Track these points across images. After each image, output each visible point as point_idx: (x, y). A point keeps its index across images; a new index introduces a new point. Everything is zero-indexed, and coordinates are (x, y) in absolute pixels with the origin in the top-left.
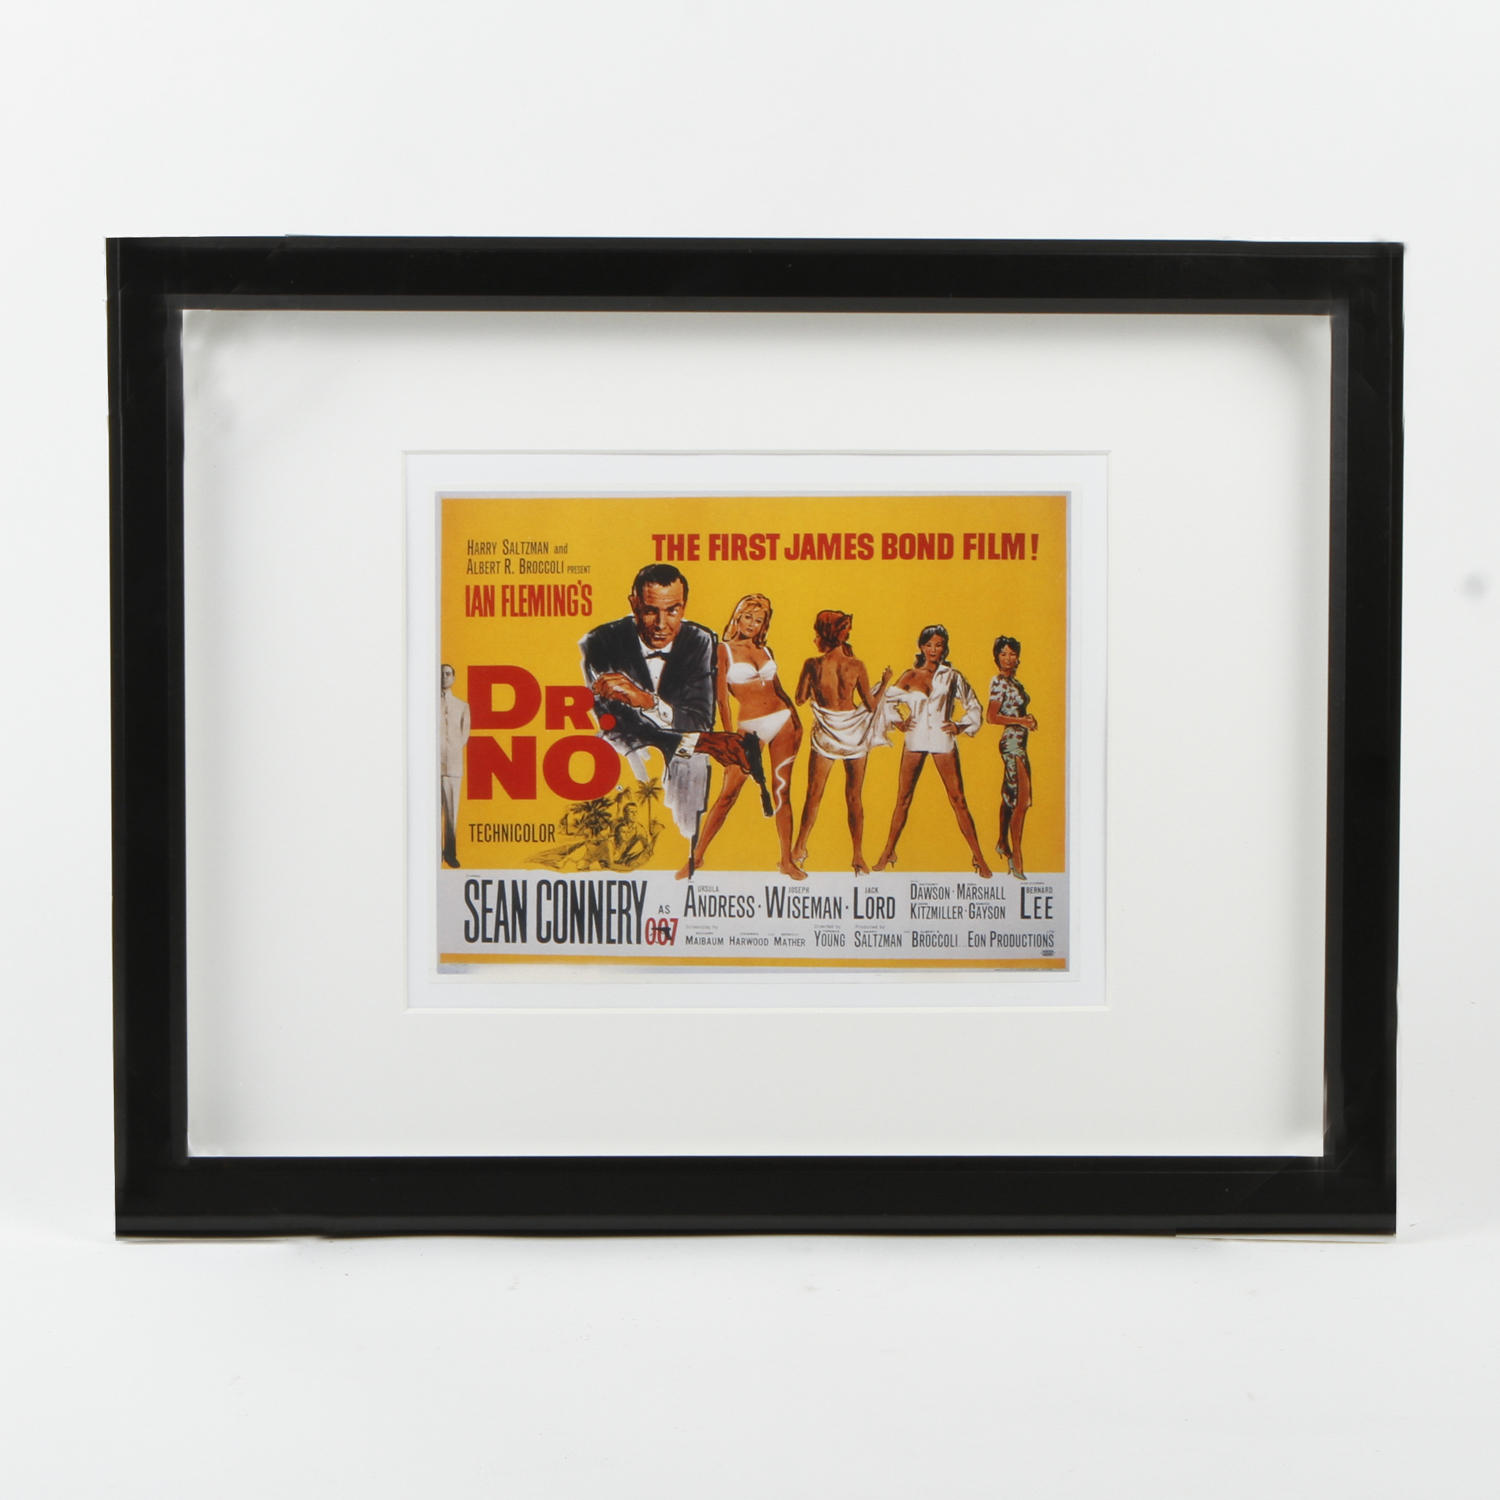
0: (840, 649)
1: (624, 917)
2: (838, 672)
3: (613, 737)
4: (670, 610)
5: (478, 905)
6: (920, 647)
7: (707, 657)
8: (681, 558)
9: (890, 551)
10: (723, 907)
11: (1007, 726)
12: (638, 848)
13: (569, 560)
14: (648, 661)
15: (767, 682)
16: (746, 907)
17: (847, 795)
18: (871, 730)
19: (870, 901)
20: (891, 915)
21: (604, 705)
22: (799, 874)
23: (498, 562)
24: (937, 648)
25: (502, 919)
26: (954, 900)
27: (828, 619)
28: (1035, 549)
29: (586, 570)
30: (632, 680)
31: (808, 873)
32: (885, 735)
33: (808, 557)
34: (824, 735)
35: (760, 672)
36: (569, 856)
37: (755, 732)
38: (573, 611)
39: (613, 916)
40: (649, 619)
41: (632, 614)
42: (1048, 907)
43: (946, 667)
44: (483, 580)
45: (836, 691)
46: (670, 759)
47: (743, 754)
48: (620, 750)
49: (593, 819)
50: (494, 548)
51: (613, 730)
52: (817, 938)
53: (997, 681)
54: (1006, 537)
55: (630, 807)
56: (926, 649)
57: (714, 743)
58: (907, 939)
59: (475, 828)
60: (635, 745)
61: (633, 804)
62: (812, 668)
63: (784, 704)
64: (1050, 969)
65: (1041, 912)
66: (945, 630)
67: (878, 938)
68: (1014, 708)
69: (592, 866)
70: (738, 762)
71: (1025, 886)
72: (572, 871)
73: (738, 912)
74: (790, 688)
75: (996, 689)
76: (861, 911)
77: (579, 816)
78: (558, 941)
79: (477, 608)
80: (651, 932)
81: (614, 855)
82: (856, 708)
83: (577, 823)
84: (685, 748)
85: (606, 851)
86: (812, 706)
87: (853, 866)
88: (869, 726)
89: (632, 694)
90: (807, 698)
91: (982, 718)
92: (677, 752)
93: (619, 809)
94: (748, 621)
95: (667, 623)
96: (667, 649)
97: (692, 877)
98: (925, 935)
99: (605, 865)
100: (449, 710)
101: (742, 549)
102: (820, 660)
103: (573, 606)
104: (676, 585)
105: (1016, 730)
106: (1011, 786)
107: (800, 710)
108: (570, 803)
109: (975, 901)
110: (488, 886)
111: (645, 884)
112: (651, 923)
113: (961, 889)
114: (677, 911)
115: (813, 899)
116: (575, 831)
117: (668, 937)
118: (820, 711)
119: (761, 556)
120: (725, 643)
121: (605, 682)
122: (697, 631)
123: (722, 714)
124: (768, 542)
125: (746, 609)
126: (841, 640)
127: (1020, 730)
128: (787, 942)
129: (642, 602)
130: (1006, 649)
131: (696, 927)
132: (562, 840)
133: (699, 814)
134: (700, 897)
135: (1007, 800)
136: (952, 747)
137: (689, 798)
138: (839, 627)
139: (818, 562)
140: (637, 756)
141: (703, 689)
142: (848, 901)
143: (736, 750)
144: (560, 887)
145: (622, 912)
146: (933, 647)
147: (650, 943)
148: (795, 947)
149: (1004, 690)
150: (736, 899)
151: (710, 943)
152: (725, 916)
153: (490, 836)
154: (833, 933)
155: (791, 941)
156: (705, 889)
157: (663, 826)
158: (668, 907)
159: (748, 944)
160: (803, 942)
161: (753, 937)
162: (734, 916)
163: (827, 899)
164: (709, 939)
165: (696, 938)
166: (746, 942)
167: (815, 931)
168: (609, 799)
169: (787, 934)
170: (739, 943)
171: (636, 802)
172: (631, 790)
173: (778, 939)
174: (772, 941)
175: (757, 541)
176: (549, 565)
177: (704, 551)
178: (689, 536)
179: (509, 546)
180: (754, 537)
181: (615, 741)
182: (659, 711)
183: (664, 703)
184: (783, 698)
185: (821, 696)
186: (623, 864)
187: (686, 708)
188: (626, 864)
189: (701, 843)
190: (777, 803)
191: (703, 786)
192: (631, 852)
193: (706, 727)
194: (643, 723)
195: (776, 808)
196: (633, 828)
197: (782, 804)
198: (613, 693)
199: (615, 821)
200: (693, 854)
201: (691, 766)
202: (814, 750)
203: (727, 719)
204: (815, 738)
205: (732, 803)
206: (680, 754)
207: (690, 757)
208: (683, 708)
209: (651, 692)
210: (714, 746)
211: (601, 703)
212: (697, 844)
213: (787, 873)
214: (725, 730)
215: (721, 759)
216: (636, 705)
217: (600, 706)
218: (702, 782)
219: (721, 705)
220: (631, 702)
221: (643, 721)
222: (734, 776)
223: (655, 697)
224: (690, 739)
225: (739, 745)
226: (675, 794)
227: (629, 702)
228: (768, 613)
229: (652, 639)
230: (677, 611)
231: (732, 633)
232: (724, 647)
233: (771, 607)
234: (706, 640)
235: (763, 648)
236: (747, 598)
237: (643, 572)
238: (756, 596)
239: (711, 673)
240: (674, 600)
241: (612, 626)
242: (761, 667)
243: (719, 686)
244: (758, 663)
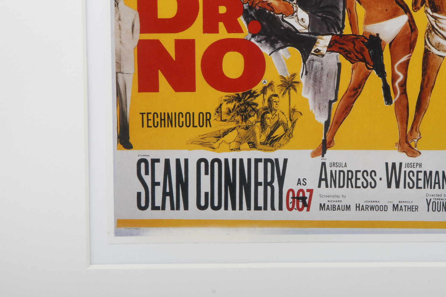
1: (269, 188)
3: (259, 39)
5: (148, 179)
10: (351, 179)
12: (280, 131)
16: (369, 179)
21: (252, 13)
22: (414, 153)
25: (168, 190)
31: (421, 151)
34: (436, 36)
36: (222, 139)
37: (378, 35)
39: (259, 187)
46: (307, 58)
47: (367, 53)
48: (266, 50)
49: (243, 107)
51: (259, 34)
52: (428, 205)
55: (273, 98)
57: (343, 44)
59: (145, 116)
60: (278, 46)
61: (276, 95)
69: (242, 147)
70: (364, 60)
72: (226, 151)
73: (363, 183)
77: (231, 106)
78: (214, 208)
80: (291, 200)
81: (261, 137)
83: (229, 112)
84: (320, 48)
85: (254, 134)
86: (426, 12)
89: (275, 3)
90: (422, 5)
92: (312, 52)
93: (264, 100)
97: (325, 155)
99: (253, 146)
100: (121, 18)
107: (416, 15)
108: (223, 95)
110: (156, 164)
111: (286, 161)
112: (291, 193)
114: (312, 183)
115: (425, 172)
116: (228, 118)
117: (305, 205)
118: (432, 16)
123: (350, 19)
128: (404, 208)
131: (329, 196)
132: (217, 126)
133: (331, 103)
134: (331, 171)
137: (322, 90)
140: (279, 55)
143: (362, 49)
144: (216, 164)
145: (266, 184)
147: (290, 210)
148: (409, 213)
150: (361, 173)
151: (340, 209)
152: (352, 187)
153: (158, 122)
154: (442, 201)
155: (407, 207)
156: (335, 165)
157: (301, 114)
158: (304, 180)
159: (371, 210)
160: (417, 209)
161: (375, 204)
162: (360, 187)
163: (437, 173)
164: (339, 206)
165: (328, 206)
166: (369, 208)
167: (427, 199)
168: (256, 91)
169: (404, 202)
170: (364, 209)
171: (278, 94)
172: (274, 84)
173: (396, 206)
174: (390, 207)
181: (261, 43)
182: (298, 18)
183: (302, 10)
184: (402, 5)
185: (434, 3)
186: (268, 145)
187: (320, 14)
188: (270, 145)
189: (332, 127)
190: (395, 94)
191: (334, 79)
192: (274, 135)
193: (336, 30)
194: (284, 27)
195: (395, 98)
196: (276, 115)
197: (400, 95)
198: (259, 2)
199: (261, 110)
200: (325, 137)
201: (324, 64)
202: (427, 49)
203: (354, 23)
204: (428, 39)
205: (359, 93)
206: (315, 53)
207: (323, 56)
208: (318, 15)
209: (291, 1)
210: (343, 46)
211: (249, 11)
212: (329, 128)
213: (404, 152)
214: (353, 33)
215: (349, 57)
216: (279, 13)
217: (249, 14)
218: (333, 76)
219: (350, 12)
220: (274, 10)
221: (285, 25)
222: (360, 71)
223: (294, 5)
224: (323, 41)
225: (365, 45)
226: (311, 87)
227: (272, 10)
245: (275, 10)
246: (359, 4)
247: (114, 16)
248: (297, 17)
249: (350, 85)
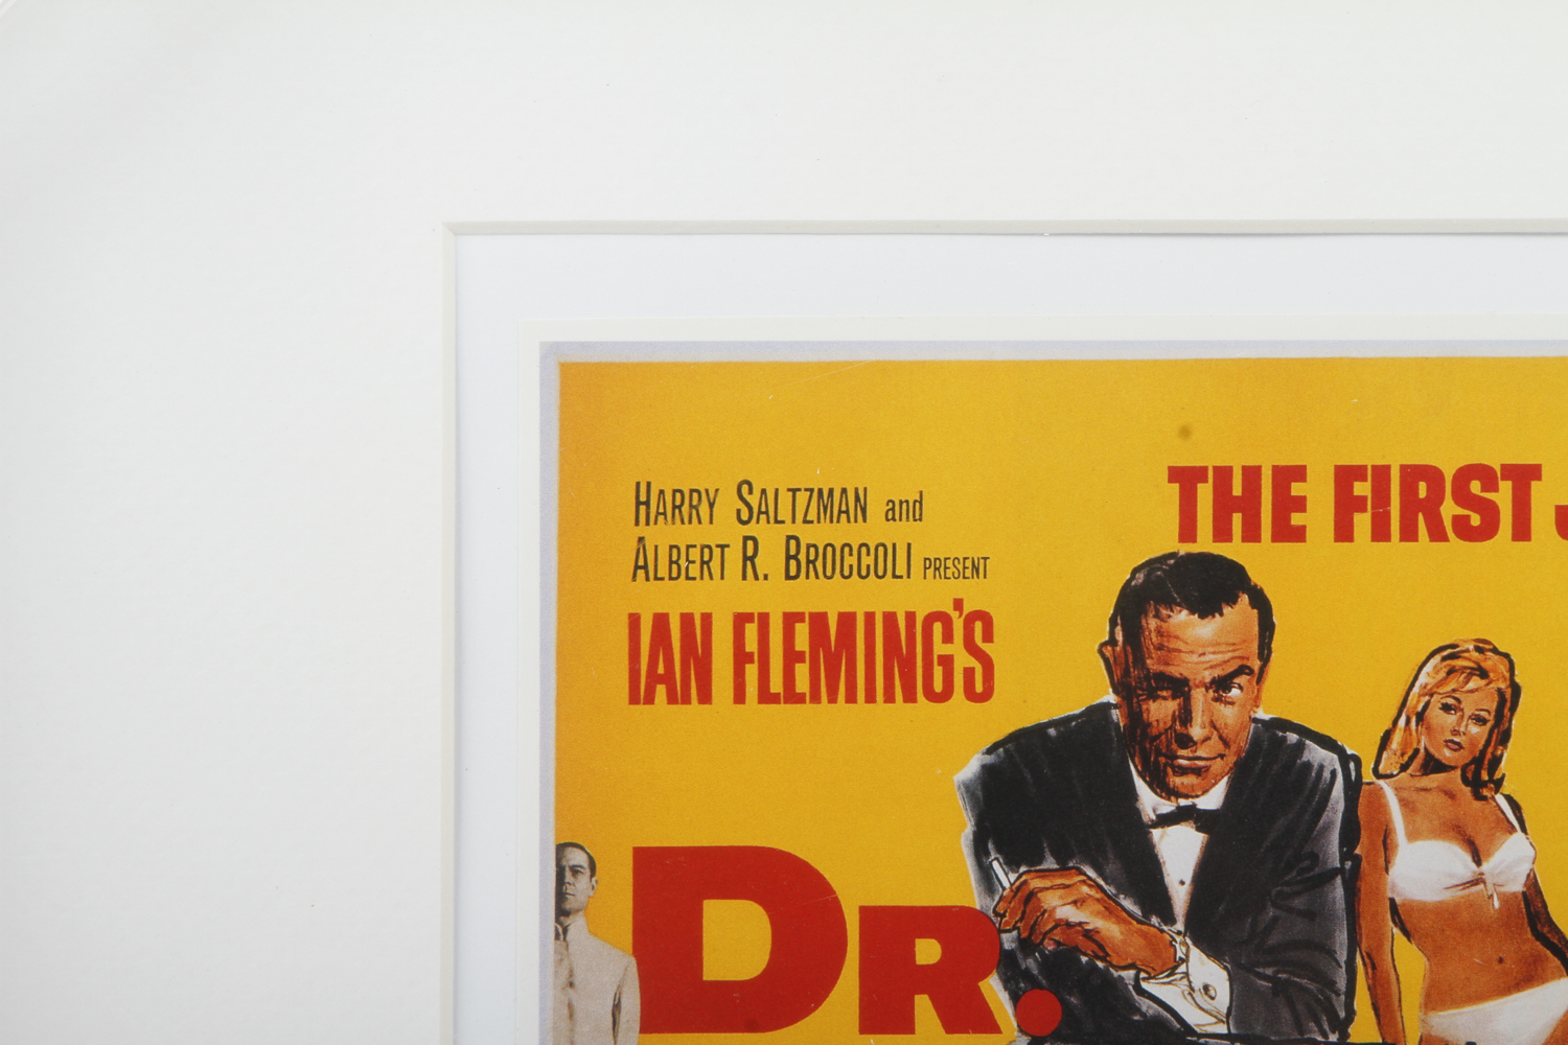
4: (1222, 684)
7: (1328, 827)
8: (1252, 534)
13: (927, 538)
14: (1156, 833)
15: (1506, 899)
21: (1031, 964)
23: (722, 547)
29: (977, 568)
30: (1110, 890)
35: (1485, 867)
38: (938, 686)
40: (1161, 710)
41: (1112, 698)
44: (676, 599)
50: (711, 505)
51: (1057, 1037)
63: (1557, 962)
79: (661, 679)
89: (1110, 929)
94: (1451, 719)
95: (1213, 725)
96: (1212, 799)
100: (576, 982)
101: (1431, 508)
103: (938, 672)
104: (1239, 615)
119: (1488, 530)
120: (1381, 782)
121: (1032, 895)
122: (1299, 748)
123: (1372, 989)
124: (1506, 488)
125: (1440, 684)
129: (1140, 660)
141: (1316, 914)
175: (1475, 487)
176: (868, 554)
177: (1319, 514)
178: (1277, 470)
179: (754, 500)
180: (1466, 474)
182: (1190, 982)
183: (1204, 956)
184: (1553, 943)
187: (1269, 971)
193: (1326, 1027)
194: (1144, 1015)
198: (1055, 927)
203: (1389, 1005)
208: (1259, 973)
209: (1166, 925)
211: (1020, 956)
214: (1383, 1039)
216: (1123, 964)
217: (1019, 966)
219: (1373, 964)
220: (1108, 955)
221: (1144, 1009)
223: (1179, 939)
227: (1101, 954)
228: (1508, 696)
229: (1169, 770)
230: (1241, 688)
231: (1403, 755)
232: (1378, 794)
233: (1517, 680)
234: (1327, 775)
235: (1493, 798)
236: (1445, 653)
237: (1141, 577)
238: (1471, 647)
239: (1341, 871)
240: (1233, 658)
241: (1052, 731)
242: (1489, 855)
243: (1364, 907)
244: (1479, 841)
245: (1110, 953)
246: (1405, 939)
247: (551, 970)
248: (1189, 980)
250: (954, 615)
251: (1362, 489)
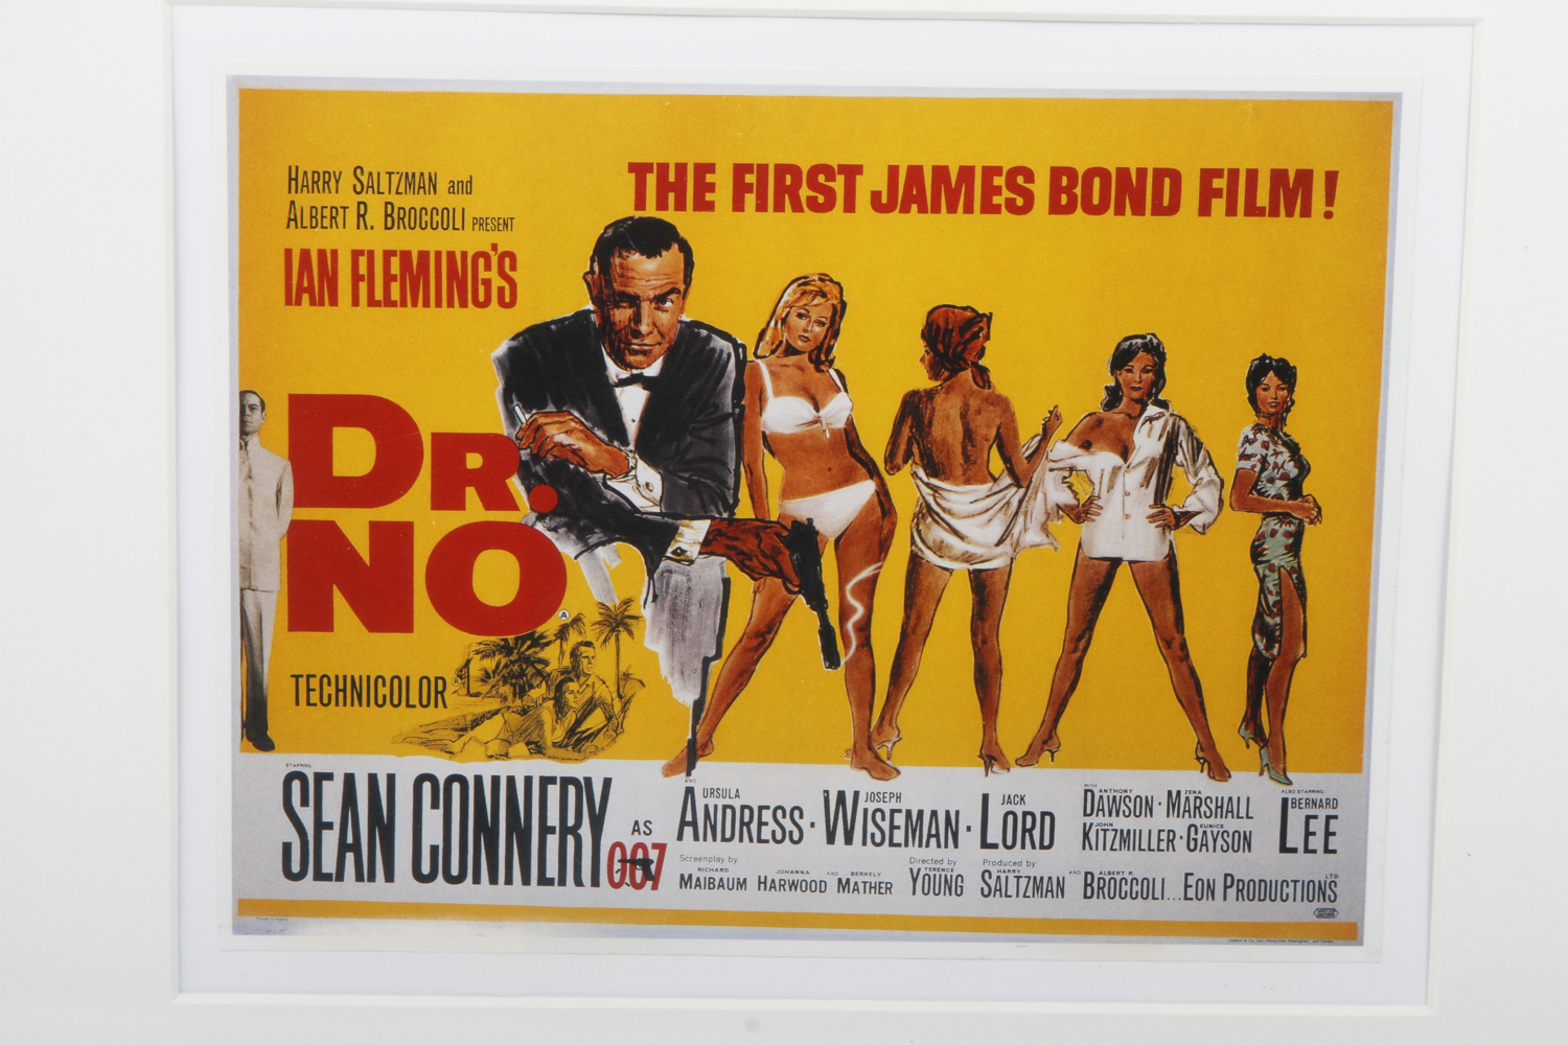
0: (967, 374)
1: (570, 839)
2: (964, 416)
3: (553, 525)
4: (660, 300)
5: (306, 816)
6: (1113, 372)
7: (725, 388)
8: (680, 206)
9: (1064, 199)
10: (748, 825)
11: (1267, 515)
12: (596, 720)
13: (475, 205)
14: (618, 390)
15: (833, 432)
16: (789, 825)
17: (974, 634)
18: (1021, 519)
19: (1010, 818)
20: (1046, 843)
21: (538, 469)
22: (884, 771)
23: (344, 208)
24: (1144, 376)
25: (350, 840)
26: (1160, 820)
27: (947, 323)
28: (1330, 199)
29: (507, 224)
30: (589, 424)
31: (899, 768)
32: (1044, 528)
33: (914, 207)
34: (935, 526)
35: (822, 413)
36: (470, 734)
37: (810, 521)
38: (481, 298)
39: (549, 837)
40: (622, 315)
41: (591, 307)
42: (1328, 834)
43: (1161, 410)
44: (316, 240)
45: (958, 449)
46: (657, 567)
47: (787, 559)
48: (567, 548)
49: (516, 668)
50: (337, 182)
51: (554, 514)
52: (915, 880)
53: (1251, 436)
54: (1278, 176)
55: (583, 649)
56: (1124, 376)
57: (736, 539)
58: (1074, 886)
59: (302, 681)
60: (593, 540)
61: (588, 644)
62: (917, 408)
63: (864, 471)
64: (1328, 941)
65: (1316, 842)
66: (1159, 343)
67: (1023, 882)
68: (1279, 483)
69: (512, 751)
70: (779, 574)
71: (1290, 796)
72: (478, 759)
73: (774, 832)
74: (875, 443)
75: (1250, 450)
76: (994, 836)
77: (490, 664)
78: (451, 879)
79: (306, 290)
80: (617, 866)
81: (553, 732)
82: (995, 480)
83: (486, 677)
84: (684, 547)
85: (540, 724)
86: (915, 475)
87: (981, 756)
88: (1017, 513)
89: (589, 449)
90: (905, 462)
91: (1221, 501)
92: (669, 554)
93: (562, 653)
94: (803, 322)
95: (654, 324)
96: (653, 370)
97: (693, 772)
98: (1107, 878)
99: (537, 749)
100: (254, 473)
101: (793, 191)
102: (930, 394)
103: (481, 289)
104: (672, 256)
105: (1282, 522)
106: (1268, 619)
107: (892, 482)
108: (474, 640)
109: (1197, 821)
110: (325, 783)
111: (607, 783)
112: (618, 851)
113: (1174, 801)
114: (665, 830)
115: (909, 813)
116: (484, 689)
117: (647, 875)
118: (927, 485)
119: (829, 206)
120: (759, 361)
121: (540, 427)
122: (708, 339)
123: (750, 486)
124: (840, 179)
125: (796, 301)
126: (971, 358)
127: (1290, 523)
128: (861, 886)
129: (609, 284)
130: (1271, 379)
131: (700, 859)
132: (459, 705)
133: (706, 662)
134: (706, 806)
135: (1261, 646)
136: (1166, 551)
137: (688, 634)
138: (967, 336)
139: (930, 217)
140: (595, 558)
141: (717, 441)
142: (971, 817)
143: (776, 552)
144: (456, 787)
145: (565, 830)
146: (1137, 374)
147: (616, 886)
148: (874, 896)
149: (1264, 452)
150: (771, 811)
151: (723, 886)
152: (751, 840)
153: (330, 696)
154: (943, 874)
155: (868, 885)
156: (716, 793)
157: (642, 684)
158: (648, 824)
159: (791, 890)
160: (890, 889)
161: (800, 877)
162: (767, 841)
163: (934, 814)
164: (721, 880)
165: (698, 879)
166: (787, 887)
167: (911, 870)
168: (545, 634)
169: (861, 874)
170: (775, 887)
171: (593, 641)
172: (584, 620)
173: (844, 882)
174: (833, 884)
175: (821, 178)
176: (437, 214)
177: (723, 194)
178: (697, 166)
179: (364, 179)
180: (816, 170)
181: (557, 532)
182: (637, 481)
183: (646, 466)
184: (862, 459)
185: (932, 457)
186: (570, 748)
187: (686, 475)
188: (573, 748)
189: (710, 714)
190: (847, 646)
191: (715, 613)
192: (584, 727)
193: (721, 509)
194: (608, 501)
195: (846, 655)
196: (588, 685)
197: (857, 648)
198: (553, 447)
199: (555, 674)
200: (694, 733)
201: (694, 579)
202: (916, 554)
203: (760, 496)
204: (919, 532)
205: (767, 643)
206: (674, 557)
207: (691, 562)
208: (681, 476)
209: (623, 446)
210: (735, 543)
211: (531, 464)
212: (703, 715)
213: (863, 768)
214: (756, 516)
215: (748, 567)
216: (596, 469)
217: (531, 470)
218: (713, 606)
219: (751, 471)
220: (586, 464)
221: (609, 497)
222: (771, 598)
223: (631, 455)
224: (692, 531)
225: (782, 542)
226: (665, 627)
227: (582, 464)
228: (839, 308)
229: (627, 352)
230: (672, 302)
231: (772, 344)
232: (756, 368)
233: (844, 298)
234: (725, 356)
235: (828, 371)
236: (800, 282)
237: (610, 232)
238: (816, 278)
239: (732, 414)
240: (667, 283)
241: (553, 327)
242: (824, 406)
243: (747, 437)
244: (819, 397)
245: (588, 463)
246: (771, 456)
247: (237, 469)
249: (748, 624)
250: (492, 253)
251: (750, 178)
